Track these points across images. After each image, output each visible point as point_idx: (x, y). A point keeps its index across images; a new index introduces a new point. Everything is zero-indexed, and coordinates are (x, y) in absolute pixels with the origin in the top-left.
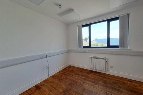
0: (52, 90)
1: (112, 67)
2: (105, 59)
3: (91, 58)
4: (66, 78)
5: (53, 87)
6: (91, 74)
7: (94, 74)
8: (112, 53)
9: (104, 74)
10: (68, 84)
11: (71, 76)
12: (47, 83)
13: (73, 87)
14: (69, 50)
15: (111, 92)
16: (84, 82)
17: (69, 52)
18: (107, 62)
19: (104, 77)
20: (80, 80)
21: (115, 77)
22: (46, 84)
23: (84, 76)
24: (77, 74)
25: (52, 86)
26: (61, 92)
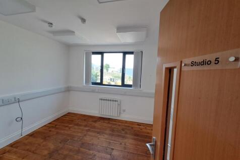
0: (27, 156)
1: (124, 111)
2: (117, 101)
3: (102, 99)
4: (57, 133)
5: (30, 151)
6: (100, 122)
7: (102, 121)
8: (125, 94)
9: (115, 120)
10: (59, 141)
11: (67, 128)
12: (17, 147)
13: (67, 144)
14: (68, 87)
15: (115, 141)
16: (85, 135)
17: (68, 90)
18: (119, 105)
19: (114, 124)
20: (80, 132)
21: (126, 122)
22: (15, 149)
23: (88, 127)
24: (77, 125)
25: (28, 150)
26: (45, 156)
